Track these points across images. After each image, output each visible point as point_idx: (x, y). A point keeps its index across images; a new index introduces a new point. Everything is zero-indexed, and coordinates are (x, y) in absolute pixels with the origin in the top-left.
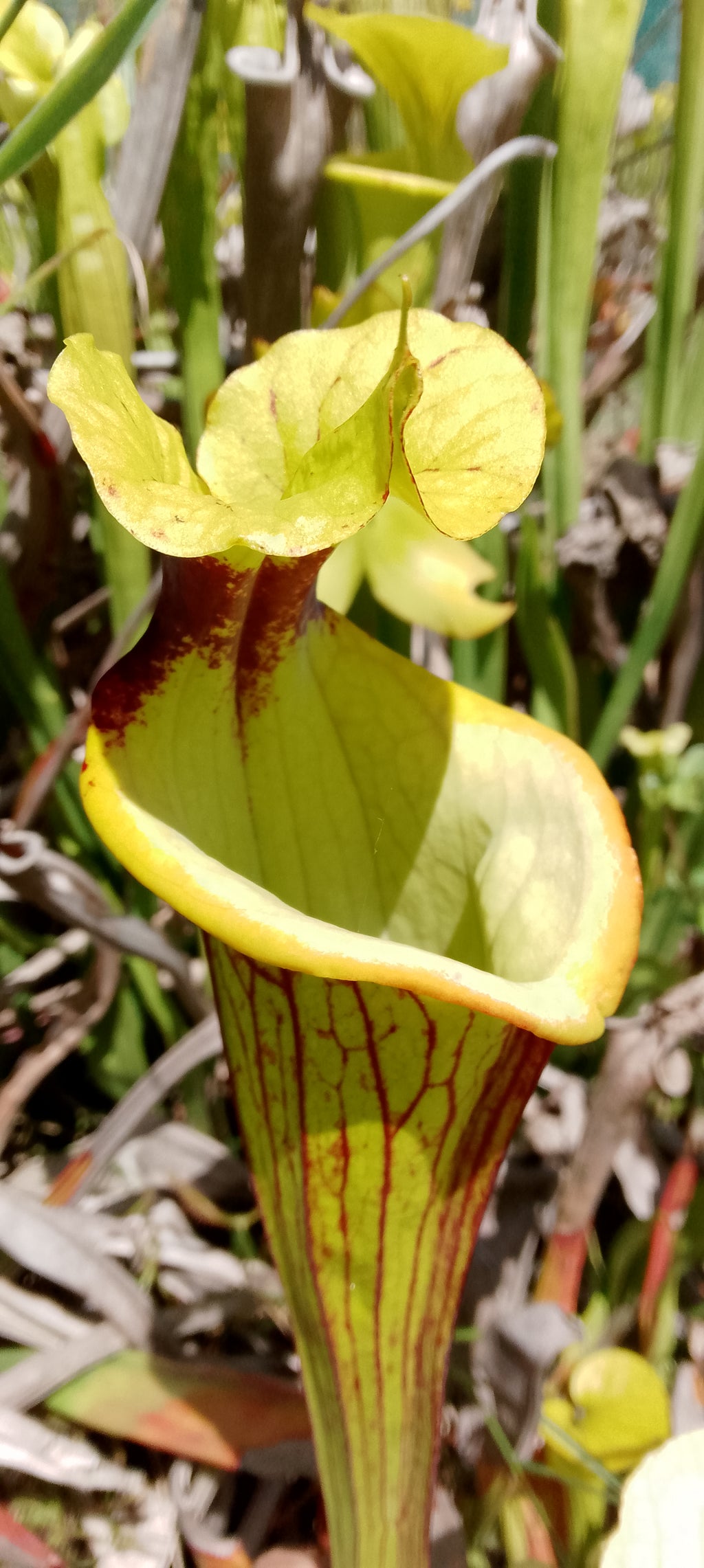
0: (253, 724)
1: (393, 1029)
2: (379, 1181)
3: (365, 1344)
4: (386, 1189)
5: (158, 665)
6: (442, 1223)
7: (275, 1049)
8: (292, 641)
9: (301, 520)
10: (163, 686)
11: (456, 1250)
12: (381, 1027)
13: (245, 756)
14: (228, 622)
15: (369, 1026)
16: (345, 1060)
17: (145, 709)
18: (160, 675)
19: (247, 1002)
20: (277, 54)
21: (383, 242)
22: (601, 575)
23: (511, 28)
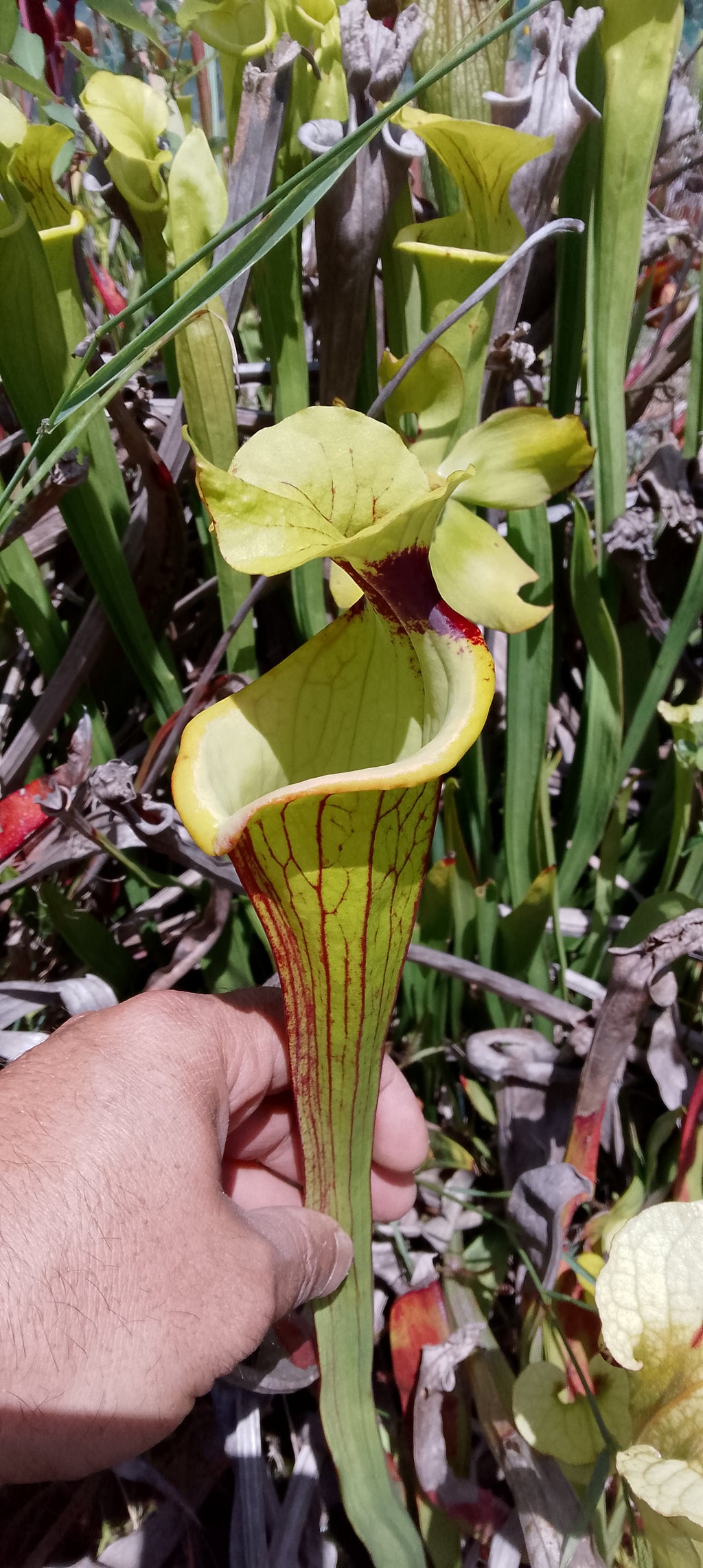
20: (340, 127)
21: (446, 304)
22: (646, 558)
23: (554, 92)
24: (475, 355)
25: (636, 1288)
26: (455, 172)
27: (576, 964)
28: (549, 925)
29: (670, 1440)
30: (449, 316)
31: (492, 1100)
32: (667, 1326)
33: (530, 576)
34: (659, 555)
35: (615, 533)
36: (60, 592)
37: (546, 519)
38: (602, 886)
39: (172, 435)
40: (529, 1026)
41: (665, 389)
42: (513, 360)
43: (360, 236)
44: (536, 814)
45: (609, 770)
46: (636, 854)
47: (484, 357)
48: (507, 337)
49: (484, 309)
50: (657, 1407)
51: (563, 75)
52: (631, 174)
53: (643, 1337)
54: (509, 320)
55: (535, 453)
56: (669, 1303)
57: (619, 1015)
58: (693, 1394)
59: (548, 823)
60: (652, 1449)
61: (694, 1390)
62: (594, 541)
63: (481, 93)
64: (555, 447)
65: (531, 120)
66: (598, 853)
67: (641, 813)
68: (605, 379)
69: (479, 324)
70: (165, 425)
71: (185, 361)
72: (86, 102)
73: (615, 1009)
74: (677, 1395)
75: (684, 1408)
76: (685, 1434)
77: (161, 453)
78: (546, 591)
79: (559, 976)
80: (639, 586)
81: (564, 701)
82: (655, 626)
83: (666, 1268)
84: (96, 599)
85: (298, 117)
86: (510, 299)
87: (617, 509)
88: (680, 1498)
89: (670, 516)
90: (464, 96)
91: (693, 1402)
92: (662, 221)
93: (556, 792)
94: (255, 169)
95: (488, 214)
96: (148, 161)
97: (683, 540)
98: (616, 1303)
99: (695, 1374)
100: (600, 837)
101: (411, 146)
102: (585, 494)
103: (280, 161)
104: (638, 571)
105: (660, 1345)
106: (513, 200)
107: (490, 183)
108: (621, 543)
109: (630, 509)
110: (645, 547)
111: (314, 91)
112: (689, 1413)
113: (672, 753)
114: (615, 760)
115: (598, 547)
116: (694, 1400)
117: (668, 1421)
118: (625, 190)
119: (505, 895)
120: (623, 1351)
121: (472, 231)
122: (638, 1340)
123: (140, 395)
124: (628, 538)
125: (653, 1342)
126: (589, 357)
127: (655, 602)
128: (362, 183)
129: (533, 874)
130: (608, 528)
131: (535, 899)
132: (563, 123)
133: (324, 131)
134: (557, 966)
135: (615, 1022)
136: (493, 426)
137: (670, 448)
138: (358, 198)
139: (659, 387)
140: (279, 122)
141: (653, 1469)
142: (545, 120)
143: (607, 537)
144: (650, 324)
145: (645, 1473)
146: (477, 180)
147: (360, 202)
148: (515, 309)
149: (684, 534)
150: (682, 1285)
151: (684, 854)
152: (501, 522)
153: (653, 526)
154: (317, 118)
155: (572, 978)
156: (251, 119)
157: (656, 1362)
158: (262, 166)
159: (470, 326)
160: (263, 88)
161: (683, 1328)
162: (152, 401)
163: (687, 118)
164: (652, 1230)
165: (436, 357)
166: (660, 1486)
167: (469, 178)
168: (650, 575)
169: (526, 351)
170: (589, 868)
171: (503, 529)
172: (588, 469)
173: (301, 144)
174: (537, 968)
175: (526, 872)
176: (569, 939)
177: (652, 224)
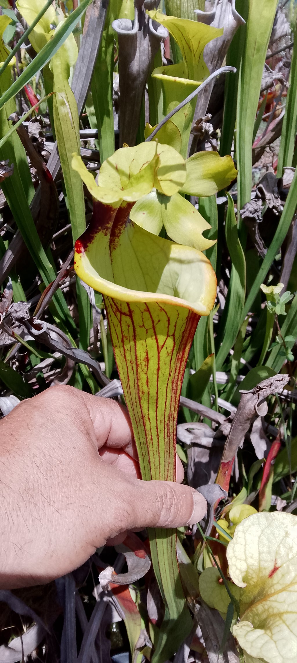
0: (114, 253)
1: (159, 321)
2: (157, 367)
3: (154, 424)
4: (158, 369)
5: (92, 235)
6: (173, 383)
7: (128, 335)
8: (124, 228)
9: (134, 193)
10: (93, 241)
11: (177, 390)
12: (156, 321)
13: (112, 262)
14: (110, 223)
15: (153, 322)
16: (147, 332)
17: (89, 247)
18: (92, 238)
19: (119, 324)
20: (131, 22)
21: (174, 103)
22: (258, 221)
23: (225, 11)
24: (186, 127)
25: (245, 551)
26: (180, 43)
27: (222, 395)
28: (211, 378)
29: (257, 618)
30: (176, 108)
31: (185, 452)
32: (258, 567)
33: (208, 226)
34: (264, 220)
35: (245, 210)
36: (5, 227)
37: (216, 202)
38: (234, 363)
39: (53, 158)
40: (202, 421)
41: (270, 147)
42: (203, 130)
43: (138, 72)
44: (207, 331)
45: (239, 313)
46: (249, 349)
47: (191, 128)
48: (201, 120)
49: (191, 106)
50: (252, 603)
51: (229, 3)
52: (258, 50)
53: (247, 572)
54: (203, 113)
55: (212, 172)
56: (259, 558)
57: (242, 419)
58: (268, 599)
59: (213, 336)
60: (249, 623)
61: (269, 597)
62: (236, 214)
63: (194, 9)
64: (220, 169)
65: (215, 23)
66: (233, 349)
67: (252, 332)
68: (244, 142)
69: (188, 113)
70: (50, 154)
71: (57, 123)
72: (18, 6)
73: (241, 417)
74: (261, 599)
75: (264, 605)
76: (264, 616)
77: (48, 166)
78: (215, 233)
79: (215, 400)
80: (255, 234)
81: (222, 283)
82: (261, 251)
83: (259, 541)
84: (18, 230)
85: (112, 17)
86: (203, 103)
87: (247, 199)
88: (261, 648)
89: (269, 203)
90: (187, 12)
91: (268, 603)
92: (271, 72)
93: (216, 322)
94: (92, 38)
95: (194, 63)
96: (46, 34)
97: (275, 214)
98: (236, 558)
99: (270, 590)
100: (234, 342)
101: (162, 32)
102: (234, 193)
103: (104, 36)
104: (255, 227)
105: (254, 575)
106: (206, 58)
107: (195, 49)
108: (247, 214)
109: (252, 199)
110: (258, 216)
111: (120, 7)
112: (266, 607)
113: (266, 307)
114: (242, 309)
115: (238, 216)
116: (268, 602)
117: (257, 610)
118: (255, 56)
119: (193, 366)
120: (238, 579)
121: (186, 71)
122: (245, 573)
123: (40, 140)
124: (251, 212)
125: (252, 574)
126: (237, 130)
127: (261, 241)
128: (140, 48)
129: (205, 357)
130: (242, 208)
131: (205, 368)
132: (229, 24)
133: (124, 24)
134: (214, 396)
135: (240, 422)
136: (194, 159)
137: (271, 173)
138: (137, 54)
139: (268, 147)
140: (103, 18)
141: (249, 634)
142: (221, 23)
143: (242, 211)
144: (264, 120)
145: (245, 636)
146: (189, 47)
147: (139, 56)
148: (205, 108)
149: (275, 211)
150: (265, 550)
151: (269, 350)
152: (196, 203)
153: (261, 207)
154: (121, 18)
155: (220, 402)
156: (91, 16)
157: (252, 583)
158: (95, 38)
159: (184, 114)
160: (96, 2)
161: (265, 569)
162: (45, 143)
163: (284, 28)
164: (253, 524)
165: (170, 126)
166: (252, 642)
167: (186, 46)
168: (259, 229)
169: (209, 127)
170: (229, 354)
171: (197, 206)
172: (235, 182)
173: (114, 30)
174: (205, 397)
175: (202, 356)
176: (219, 385)
177: (267, 74)
